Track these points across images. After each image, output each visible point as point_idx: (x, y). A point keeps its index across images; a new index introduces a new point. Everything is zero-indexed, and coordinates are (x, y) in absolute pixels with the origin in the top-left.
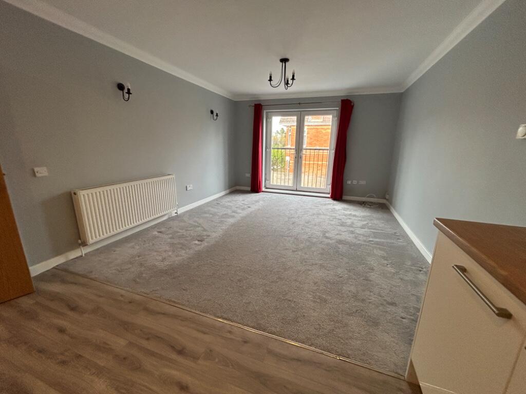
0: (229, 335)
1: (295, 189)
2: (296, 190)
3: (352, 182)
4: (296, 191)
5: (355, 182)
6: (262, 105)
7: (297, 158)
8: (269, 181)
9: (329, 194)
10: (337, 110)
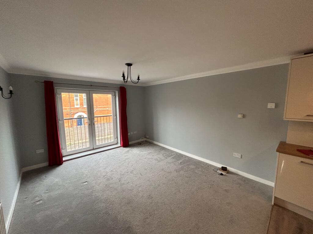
2: (93, 149)
5: (132, 133)
6: (54, 82)
7: (91, 125)
8: (65, 150)
9: (117, 144)
10: (115, 92)
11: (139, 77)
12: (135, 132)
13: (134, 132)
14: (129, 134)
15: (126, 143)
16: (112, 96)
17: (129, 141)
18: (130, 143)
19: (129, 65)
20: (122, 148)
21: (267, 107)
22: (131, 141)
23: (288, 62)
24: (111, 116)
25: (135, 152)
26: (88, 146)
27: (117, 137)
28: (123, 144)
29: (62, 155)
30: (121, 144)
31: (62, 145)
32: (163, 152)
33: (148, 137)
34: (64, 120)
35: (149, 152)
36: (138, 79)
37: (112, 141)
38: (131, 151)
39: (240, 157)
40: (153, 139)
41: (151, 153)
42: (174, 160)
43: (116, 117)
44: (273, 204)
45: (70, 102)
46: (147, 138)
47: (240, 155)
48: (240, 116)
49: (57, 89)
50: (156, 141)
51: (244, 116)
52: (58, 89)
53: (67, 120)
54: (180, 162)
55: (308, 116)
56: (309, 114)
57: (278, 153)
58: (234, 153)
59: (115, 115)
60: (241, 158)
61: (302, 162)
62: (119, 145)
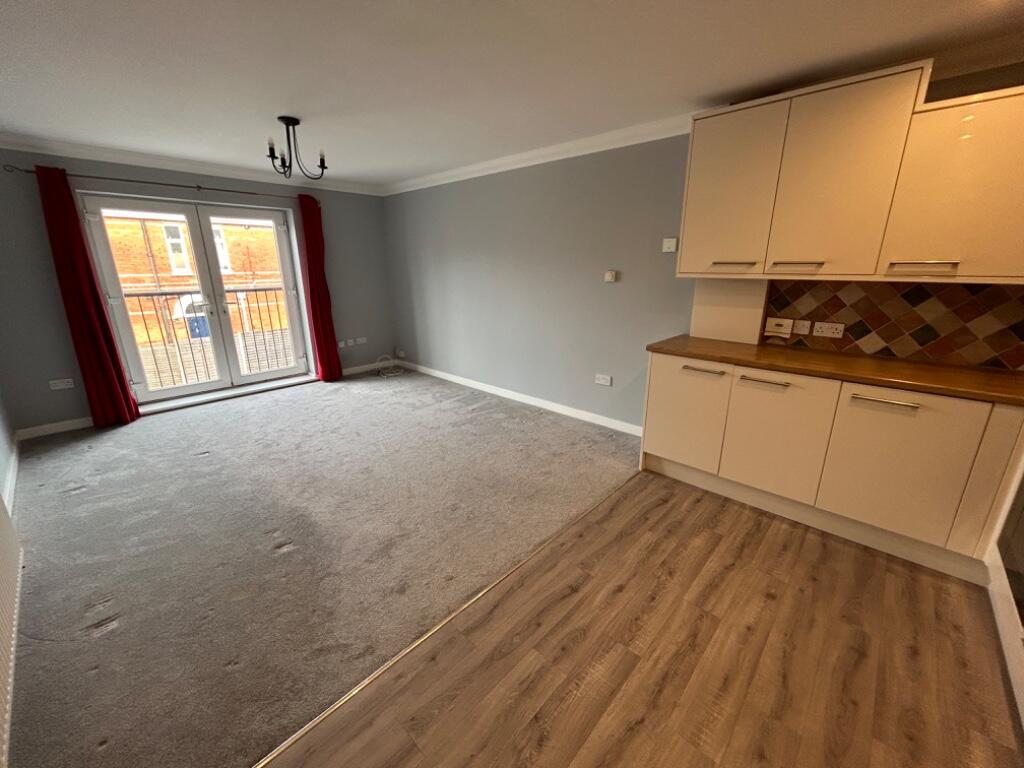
0: (404, 681)
1: (230, 385)
2: (233, 387)
3: (346, 343)
4: (235, 387)
5: (351, 342)
6: (68, 172)
7: (215, 313)
8: (143, 385)
9: (306, 374)
10: (285, 213)
11: (322, 161)
12: (362, 340)
13: (358, 340)
14: (341, 345)
15: (332, 368)
16: (277, 224)
17: (343, 364)
18: (346, 372)
19: (290, 122)
20: (322, 384)
21: (661, 249)
22: (347, 368)
23: (688, 130)
24: (280, 289)
25: (356, 392)
26: (215, 376)
27: (306, 355)
28: (324, 371)
29: (134, 401)
30: (317, 373)
31: (130, 373)
32: (437, 389)
33: (402, 354)
34: (126, 299)
35: (397, 390)
36: (323, 165)
37: (292, 362)
38: (347, 389)
39: (608, 384)
40: (416, 361)
41: (402, 392)
42: (457, 404)
43: (295, 292)
44: (640, 468)
45: (153, 256)
46: (399, 358)
47: (609, 378)
48: (608, 277)
49: (83, 196)
50: (425, 365)
51: (617, 277)
52: (86, 199)
53: (136, 298)
54: (470, 408)
55: (715, 263)
56: (716, 261)
57: (650, 353)
58: (597, 376)
59: (291, 285)
60: (611, 385)
61: (686, 367)
62: (313, 376)
